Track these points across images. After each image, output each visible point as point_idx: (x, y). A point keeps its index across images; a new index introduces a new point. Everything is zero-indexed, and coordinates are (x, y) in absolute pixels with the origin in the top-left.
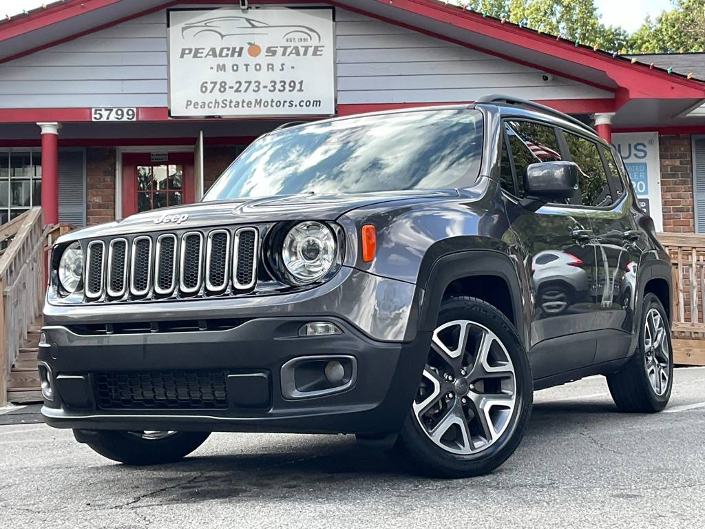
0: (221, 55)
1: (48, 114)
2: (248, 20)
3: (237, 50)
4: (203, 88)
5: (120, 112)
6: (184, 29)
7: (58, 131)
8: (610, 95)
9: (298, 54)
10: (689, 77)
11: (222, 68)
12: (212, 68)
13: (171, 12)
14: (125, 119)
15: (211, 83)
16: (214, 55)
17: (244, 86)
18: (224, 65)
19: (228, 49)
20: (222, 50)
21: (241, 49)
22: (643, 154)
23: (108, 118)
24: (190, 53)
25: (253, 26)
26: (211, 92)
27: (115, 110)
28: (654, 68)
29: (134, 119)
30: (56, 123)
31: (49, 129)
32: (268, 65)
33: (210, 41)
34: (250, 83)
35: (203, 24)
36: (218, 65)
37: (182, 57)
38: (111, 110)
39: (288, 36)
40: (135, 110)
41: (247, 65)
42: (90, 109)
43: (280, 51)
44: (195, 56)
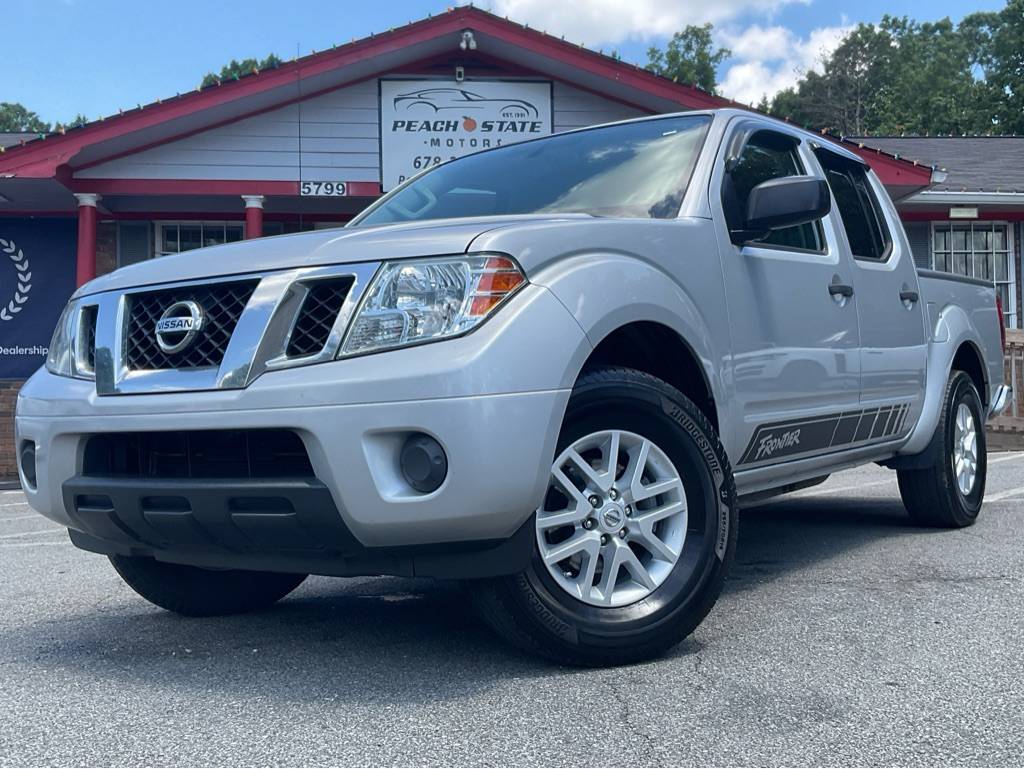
0: (435, 129)
1: (253, 187)
2: (463, 93)
3: (452, 124)
4: (417, 163)
5: (329, 187)
6: (396, 100)
7: (263, 204)
9: (514, 129)
10: (915, 163)
11: (435, 142)
12: (425, 143)
13: (383, 83)
14: (335, 194)
15: (425, 158)
16: (428, 128)
18: (438, 140)
19: (443, 123)
20: (436, 124)
21: (456, 123)
23: (317, 193)
24: (403, 125)
25: (469, 99)
26: (425, 167)
27: (324, 184)
28: (882, 153)
29: (345, 194)
30: (262, 197)
31: (254, 202)
32: (484, 140)
33: (421, 114)
35: (416, 95)
36: (433, 140)
37: (394, 129)
38: (320, 184)
39: (505, 111)
40: (345, 185)
41: (462, 140)
42: (299, 182)
43: (496, 126)
44: (408, 129)
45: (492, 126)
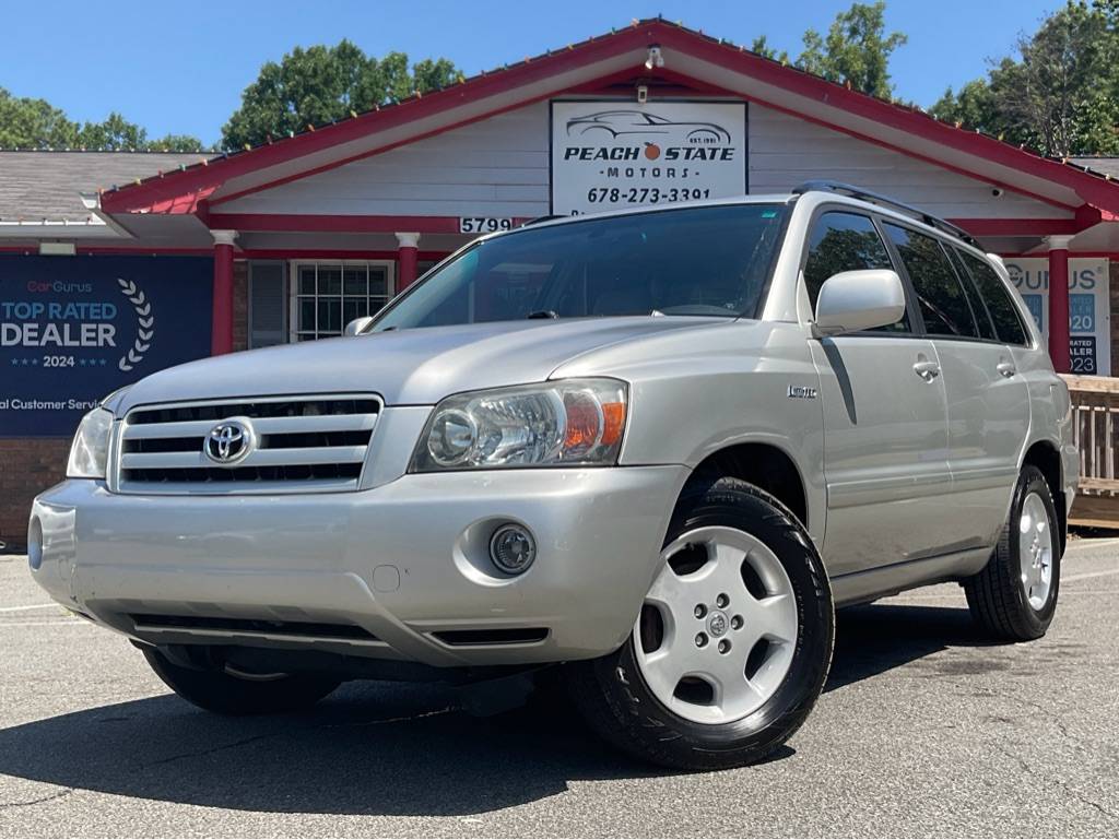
0: (613, 157)
1: (407, 223)
2: (646, 116)
3: (632, 151)
4: (592, 196)
5: (493, 223)
6: (569, 124)
7: (418, 243)
8: (1070, 216)
9: (703, 157)
11: (613, 172)
12: (602, 172)
13: (555, 105)
15: (602, 190)
16: (605, 157)
17: (640, 194)
18: (616, 170)
19: (622, 150)
20: (614, 151)
21: (637, 150)
22: (1090, 283)
23: (479, 230)
24: (577, 153)
25: (652, 123)
26: (601, 200)
27: (487, 221)
30: (417, 235)
31: (408, 241)
32: (669, 170)
33: (597, 140)
34: (647, 191)
35: (591, 119)
37: (567, 157)
38: (482, 220)
39: (692, 136)
40: (511, 220)
41: (643, 170)
42: (459, 218)
43: (683, 153)
44: (582, 157)
45: (677, 154)
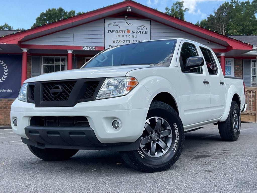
0: (119, 33)
1: (70, 47)
2: (127, 23)
3: (124, 31)
4: (114, 42)
6: (109, 25)
7: (72, 52)
8: (225, 48)
9: (140, 33)
10: (249, 44)
11: (119, 36)
12: (116, 36)
13: (105, 20)
14: (92, 50)
15: (116, 40)
16: (117, 32)
17: (126, 41)
18: (120, 35)
19: (121, 31)
20: (119, 31)
21: (125, 31)
22: (230, 64)
23: (87, 49)
24: (110, 31)
25: (128, 25)
26: (116, 43)
27: (89, 47)
28: (240, 41)
29: (95, 50)
30: (72, 50)
31: (70, 52)
32: (132, 36)
33: (115, 28)
34: (127, 41)
35: (114, 23)
36: (118, 35)
37: (108, 32)
38: (88, 47)
39: (138, 28)
40: (95, 47)
41: (126, 36)
42: (82, 46)
43: (136, 32)
44: (112, 32)
45: (134, 32)
